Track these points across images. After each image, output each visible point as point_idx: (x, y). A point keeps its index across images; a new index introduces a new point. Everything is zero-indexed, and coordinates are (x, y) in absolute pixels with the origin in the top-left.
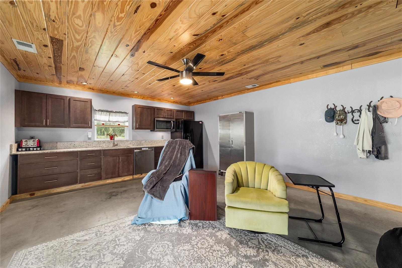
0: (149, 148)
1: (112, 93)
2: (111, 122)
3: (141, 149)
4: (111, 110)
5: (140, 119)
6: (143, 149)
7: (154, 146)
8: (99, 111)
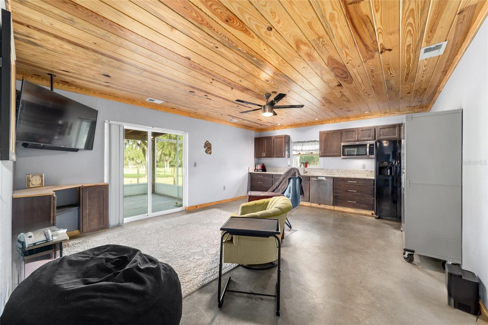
0: (326, 177)
1: (305, 125)
2: (304, 151)
3: (317, 178)
4: (303, 141)
5: (325, 146)
6: (319, 178)
7: (333, 176)
8: (295, 142)
